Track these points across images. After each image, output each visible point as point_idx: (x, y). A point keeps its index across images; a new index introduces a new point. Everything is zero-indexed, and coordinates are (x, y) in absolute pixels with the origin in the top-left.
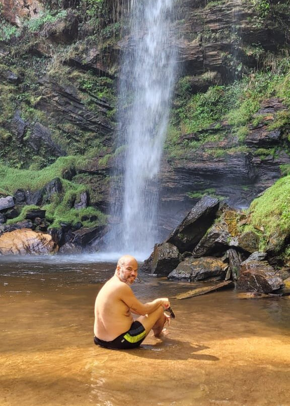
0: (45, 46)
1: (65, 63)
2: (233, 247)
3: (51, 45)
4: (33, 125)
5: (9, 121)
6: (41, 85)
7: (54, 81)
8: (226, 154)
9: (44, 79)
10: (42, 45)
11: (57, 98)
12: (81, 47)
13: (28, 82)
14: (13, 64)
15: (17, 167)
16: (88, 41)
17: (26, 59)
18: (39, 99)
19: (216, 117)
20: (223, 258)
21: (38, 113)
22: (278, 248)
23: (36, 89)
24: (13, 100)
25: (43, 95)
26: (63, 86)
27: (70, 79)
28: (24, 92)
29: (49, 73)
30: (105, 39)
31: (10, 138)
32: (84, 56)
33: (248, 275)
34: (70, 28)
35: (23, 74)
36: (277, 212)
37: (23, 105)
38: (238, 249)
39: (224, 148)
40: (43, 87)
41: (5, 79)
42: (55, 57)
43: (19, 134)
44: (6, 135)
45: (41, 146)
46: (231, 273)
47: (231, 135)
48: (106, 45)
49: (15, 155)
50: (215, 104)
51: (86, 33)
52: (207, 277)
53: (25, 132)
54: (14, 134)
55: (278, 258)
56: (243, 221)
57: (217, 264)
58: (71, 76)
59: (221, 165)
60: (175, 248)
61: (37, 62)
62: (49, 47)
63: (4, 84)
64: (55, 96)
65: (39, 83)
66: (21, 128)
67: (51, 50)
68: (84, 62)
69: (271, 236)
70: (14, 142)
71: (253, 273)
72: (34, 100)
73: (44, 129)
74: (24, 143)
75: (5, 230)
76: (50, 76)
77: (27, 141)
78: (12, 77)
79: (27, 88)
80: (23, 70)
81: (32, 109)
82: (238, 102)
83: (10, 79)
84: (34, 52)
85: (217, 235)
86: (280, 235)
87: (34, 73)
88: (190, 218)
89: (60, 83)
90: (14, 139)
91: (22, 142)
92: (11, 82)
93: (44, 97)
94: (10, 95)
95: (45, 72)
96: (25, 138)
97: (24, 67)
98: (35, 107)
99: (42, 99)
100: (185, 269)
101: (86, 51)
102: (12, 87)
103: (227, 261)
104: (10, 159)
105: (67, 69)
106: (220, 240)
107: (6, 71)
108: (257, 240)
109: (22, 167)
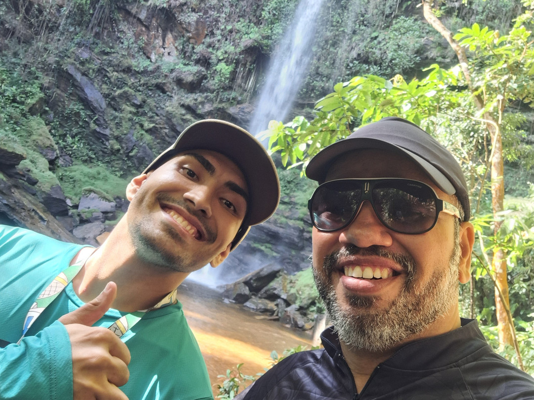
0: (171, 86)
1: (183, 106)
2: (283, 299)
3: (175, 87)
4: (141, 146)
5: (123, 136)
6: (157, 115)
7: (169, 117)
8: (287, 224)
9: (161, 112)
10: (168, 85)
11: (167, 131)
12: (200, 99)
13: (146, 109)
14: (139, 91)
15: (116, 175)
16: (207, 97)
17: (151, 90)
18: (152, 125)
19: (288, 192)
20: (275, 303)
21: (148, 137)
22: (306, 306)
23: (152, 117)
24: (130, 120)
25: (156, 124)
26: (175, 123)
27: (183, 120)
28: (141, 116)
29: (167, 109)
30: (221, 101)
31: (118, 150)
32: (200, 106)
33: (289, 316)
34: (196, 82)
35: (144, 102)
36: (311, 286)
37: (138, 126)
38: (285, 301)
39: (287, 218)
40: (158, 118)
41: (130, 101)
42: (176, 98)
43: (127, 149)
44: (117, 147)
45: (142, 164)
46: (278, 312)
47: (294, 210)
48: (220, 106)
49: (118, 164)
50: (289, 182)
51: (207, 90)
52: (265, 311)
53: (132, 150)
54: (122, 148)
55: (304, 311)
56: (291, 285)
57: (271, 305)
58: (184, 117)
59: (281, 231)
60: (247, 288)
61: (159, 96)
62: (173, 89)
63: (127, 105)
64: (165, 128)
65: (156, 113)
66: (131, 145)
67: (174, 91)
68: (199, 112)
69: (304, 298)
70: (121, 154)
71: (292, 316)
72: (148, 125)
73: (149, 151)
74: (129, 158)
75: (105, 229)
76: (167, 112)
77: (132, 157)
78: (136, 102)
79: (144, 114)
80: (146, 98)
81: (143, 132)
82: (306, 187)
83: (134, 103)
84: (160, 88)
85: (275, 289)
86: (309, 299)
87: (155, 104)
88: (261, 273)
89: (174, 120)
90: (121, 152)
91: (128, 156)
92: (134, 105)
93: (157, 126)
94: (130, 116)
95: (163, 106)
96: (131, 154)
97: (147, 97)
98: (147, 131)
99: (154, 127)
100: (254, 303)
101: (202, 103)
102: (133, 110)
103: (277, 305)
104: (112, 167)
105: (184, 112)
106: (276, 292)
107: (133, 96)
108: (296, 298)
109: (121, 176)
